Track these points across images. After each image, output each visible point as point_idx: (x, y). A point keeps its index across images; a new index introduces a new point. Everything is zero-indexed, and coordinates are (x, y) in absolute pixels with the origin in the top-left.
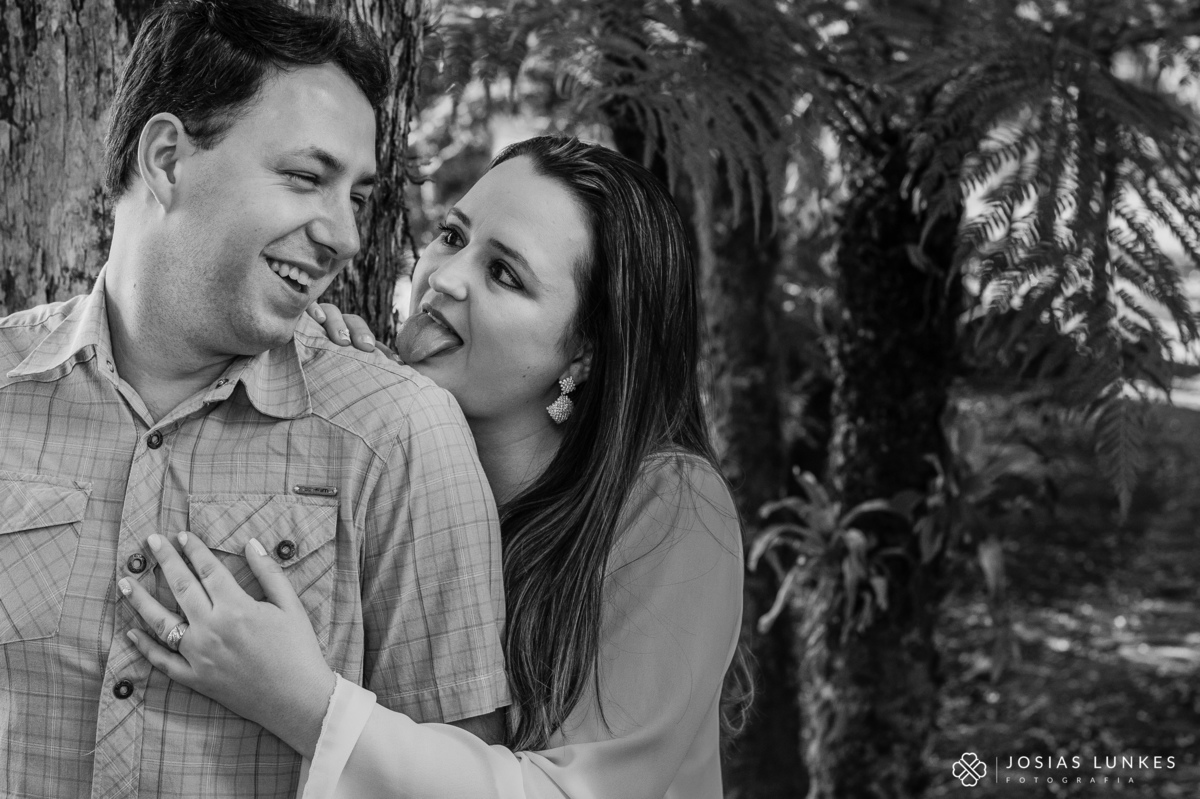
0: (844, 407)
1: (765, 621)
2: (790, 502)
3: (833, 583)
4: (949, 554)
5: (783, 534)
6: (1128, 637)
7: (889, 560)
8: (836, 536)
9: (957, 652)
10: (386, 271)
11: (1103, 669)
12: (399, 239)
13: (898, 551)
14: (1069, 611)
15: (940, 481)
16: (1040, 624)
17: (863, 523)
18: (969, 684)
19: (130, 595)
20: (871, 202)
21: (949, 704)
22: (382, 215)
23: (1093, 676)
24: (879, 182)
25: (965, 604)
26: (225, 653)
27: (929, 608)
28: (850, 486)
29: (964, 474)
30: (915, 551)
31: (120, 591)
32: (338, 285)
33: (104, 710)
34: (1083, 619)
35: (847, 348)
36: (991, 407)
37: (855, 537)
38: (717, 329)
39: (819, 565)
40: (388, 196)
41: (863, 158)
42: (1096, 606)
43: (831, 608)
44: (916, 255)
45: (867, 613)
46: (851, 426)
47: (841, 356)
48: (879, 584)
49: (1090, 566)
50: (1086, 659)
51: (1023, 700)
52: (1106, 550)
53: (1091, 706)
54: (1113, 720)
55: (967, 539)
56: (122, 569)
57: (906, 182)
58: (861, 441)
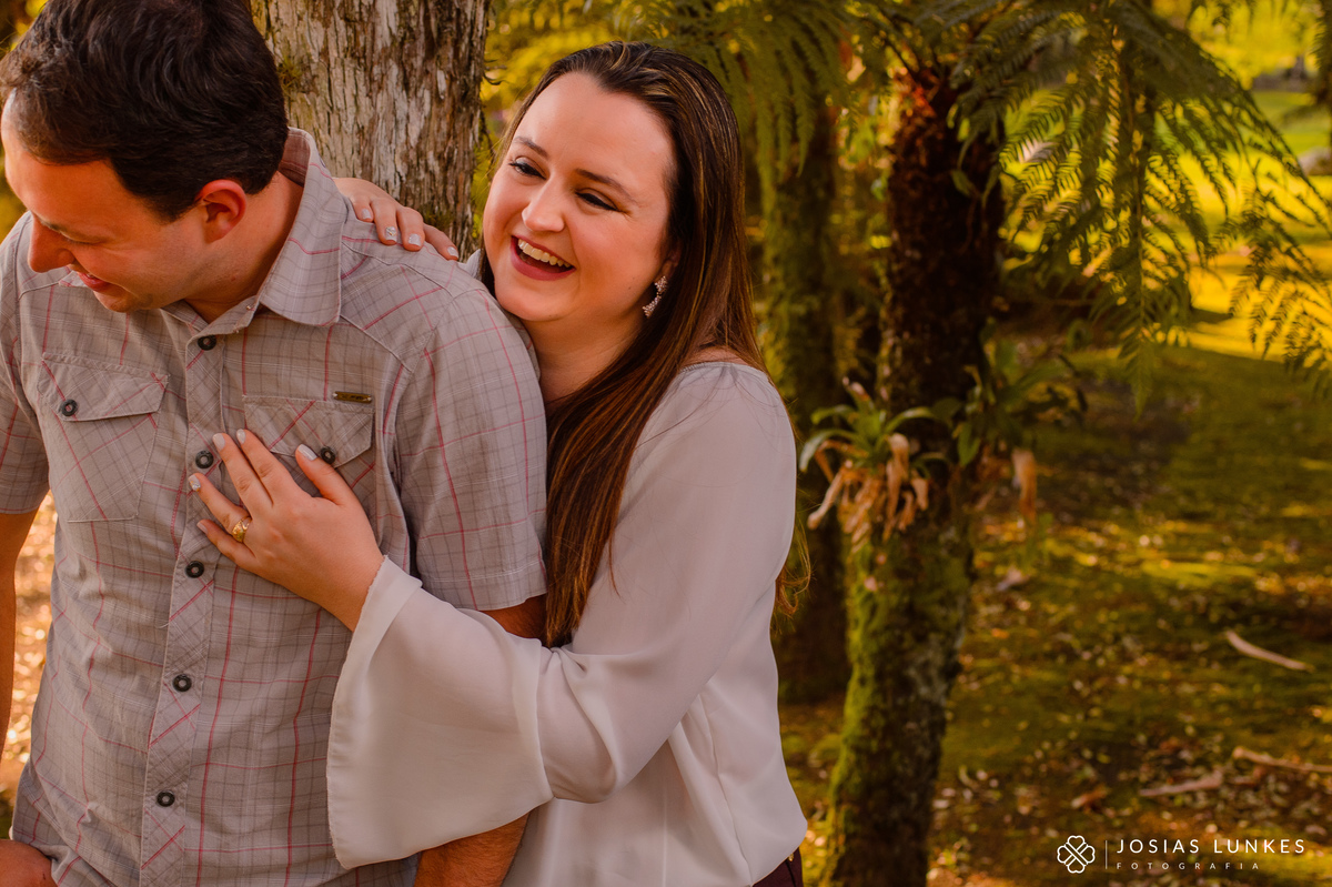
0: (891, 322)
1: (815, 518)
2: (840, 409)
3: (877, 484)
4: (985, 460)
5: (833, 438)
6: (1151, 554)
7: (929, 464)
8: (881, 441)
9: (993, 565)
10: (464, 164)
11: (1127, 582)
12: (477, 135)
13: (938, 456)
14: (1098, 531)
15: (978, 390)
16: (1071, 542)
17: (907, 429)
18: (1005, 593)
19: (199, 490)
20: (920, 131)
21: (984, 610)
22: (460, 111)
23: (1118, 588)
24: (929, 112)
25: (1001, 523)
26: (285, 547)
27: (965, 508)
28: (895, 396)
29: (1000, 385)
30: (955, 457)
31: (190, 487)
32: (419, 175)
33: (176, 588)
34: (1110, 537)
35: (895, 268)
36: (1031, 347)
37: (899, 442)
38: (776, 260)
39: (865, 466)
40: (466, 93)
41: (914, 90)
42: (1122, 525)
43: (874, 506)
44: (960, 181)
45: (908, 512)
46: (897, 340)
47: (890, 275)
48: (920, 485)
49: (1118, 491)
50: (1112, 573)
51: (1052, 608)
52: (1133, 477)
53: (1115, 615)
54: (1135, 627)
55: (1003, 446)
56: (190, 465)
57: (953, 112)
58: (906, 353)
